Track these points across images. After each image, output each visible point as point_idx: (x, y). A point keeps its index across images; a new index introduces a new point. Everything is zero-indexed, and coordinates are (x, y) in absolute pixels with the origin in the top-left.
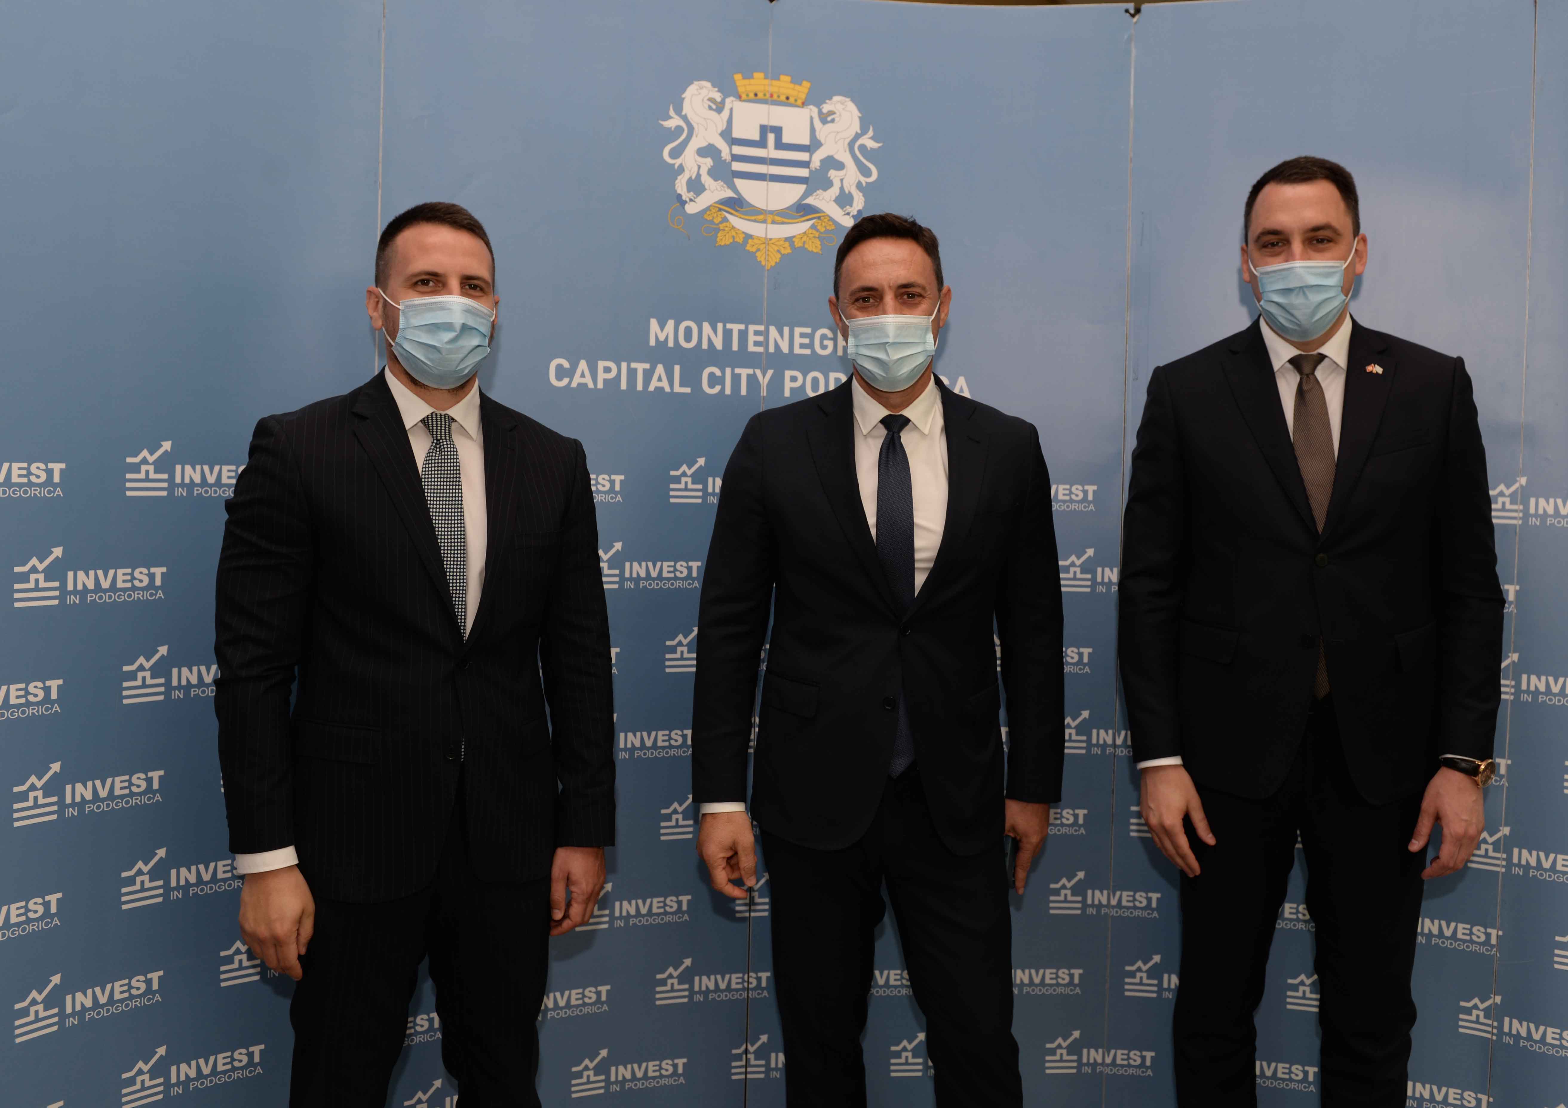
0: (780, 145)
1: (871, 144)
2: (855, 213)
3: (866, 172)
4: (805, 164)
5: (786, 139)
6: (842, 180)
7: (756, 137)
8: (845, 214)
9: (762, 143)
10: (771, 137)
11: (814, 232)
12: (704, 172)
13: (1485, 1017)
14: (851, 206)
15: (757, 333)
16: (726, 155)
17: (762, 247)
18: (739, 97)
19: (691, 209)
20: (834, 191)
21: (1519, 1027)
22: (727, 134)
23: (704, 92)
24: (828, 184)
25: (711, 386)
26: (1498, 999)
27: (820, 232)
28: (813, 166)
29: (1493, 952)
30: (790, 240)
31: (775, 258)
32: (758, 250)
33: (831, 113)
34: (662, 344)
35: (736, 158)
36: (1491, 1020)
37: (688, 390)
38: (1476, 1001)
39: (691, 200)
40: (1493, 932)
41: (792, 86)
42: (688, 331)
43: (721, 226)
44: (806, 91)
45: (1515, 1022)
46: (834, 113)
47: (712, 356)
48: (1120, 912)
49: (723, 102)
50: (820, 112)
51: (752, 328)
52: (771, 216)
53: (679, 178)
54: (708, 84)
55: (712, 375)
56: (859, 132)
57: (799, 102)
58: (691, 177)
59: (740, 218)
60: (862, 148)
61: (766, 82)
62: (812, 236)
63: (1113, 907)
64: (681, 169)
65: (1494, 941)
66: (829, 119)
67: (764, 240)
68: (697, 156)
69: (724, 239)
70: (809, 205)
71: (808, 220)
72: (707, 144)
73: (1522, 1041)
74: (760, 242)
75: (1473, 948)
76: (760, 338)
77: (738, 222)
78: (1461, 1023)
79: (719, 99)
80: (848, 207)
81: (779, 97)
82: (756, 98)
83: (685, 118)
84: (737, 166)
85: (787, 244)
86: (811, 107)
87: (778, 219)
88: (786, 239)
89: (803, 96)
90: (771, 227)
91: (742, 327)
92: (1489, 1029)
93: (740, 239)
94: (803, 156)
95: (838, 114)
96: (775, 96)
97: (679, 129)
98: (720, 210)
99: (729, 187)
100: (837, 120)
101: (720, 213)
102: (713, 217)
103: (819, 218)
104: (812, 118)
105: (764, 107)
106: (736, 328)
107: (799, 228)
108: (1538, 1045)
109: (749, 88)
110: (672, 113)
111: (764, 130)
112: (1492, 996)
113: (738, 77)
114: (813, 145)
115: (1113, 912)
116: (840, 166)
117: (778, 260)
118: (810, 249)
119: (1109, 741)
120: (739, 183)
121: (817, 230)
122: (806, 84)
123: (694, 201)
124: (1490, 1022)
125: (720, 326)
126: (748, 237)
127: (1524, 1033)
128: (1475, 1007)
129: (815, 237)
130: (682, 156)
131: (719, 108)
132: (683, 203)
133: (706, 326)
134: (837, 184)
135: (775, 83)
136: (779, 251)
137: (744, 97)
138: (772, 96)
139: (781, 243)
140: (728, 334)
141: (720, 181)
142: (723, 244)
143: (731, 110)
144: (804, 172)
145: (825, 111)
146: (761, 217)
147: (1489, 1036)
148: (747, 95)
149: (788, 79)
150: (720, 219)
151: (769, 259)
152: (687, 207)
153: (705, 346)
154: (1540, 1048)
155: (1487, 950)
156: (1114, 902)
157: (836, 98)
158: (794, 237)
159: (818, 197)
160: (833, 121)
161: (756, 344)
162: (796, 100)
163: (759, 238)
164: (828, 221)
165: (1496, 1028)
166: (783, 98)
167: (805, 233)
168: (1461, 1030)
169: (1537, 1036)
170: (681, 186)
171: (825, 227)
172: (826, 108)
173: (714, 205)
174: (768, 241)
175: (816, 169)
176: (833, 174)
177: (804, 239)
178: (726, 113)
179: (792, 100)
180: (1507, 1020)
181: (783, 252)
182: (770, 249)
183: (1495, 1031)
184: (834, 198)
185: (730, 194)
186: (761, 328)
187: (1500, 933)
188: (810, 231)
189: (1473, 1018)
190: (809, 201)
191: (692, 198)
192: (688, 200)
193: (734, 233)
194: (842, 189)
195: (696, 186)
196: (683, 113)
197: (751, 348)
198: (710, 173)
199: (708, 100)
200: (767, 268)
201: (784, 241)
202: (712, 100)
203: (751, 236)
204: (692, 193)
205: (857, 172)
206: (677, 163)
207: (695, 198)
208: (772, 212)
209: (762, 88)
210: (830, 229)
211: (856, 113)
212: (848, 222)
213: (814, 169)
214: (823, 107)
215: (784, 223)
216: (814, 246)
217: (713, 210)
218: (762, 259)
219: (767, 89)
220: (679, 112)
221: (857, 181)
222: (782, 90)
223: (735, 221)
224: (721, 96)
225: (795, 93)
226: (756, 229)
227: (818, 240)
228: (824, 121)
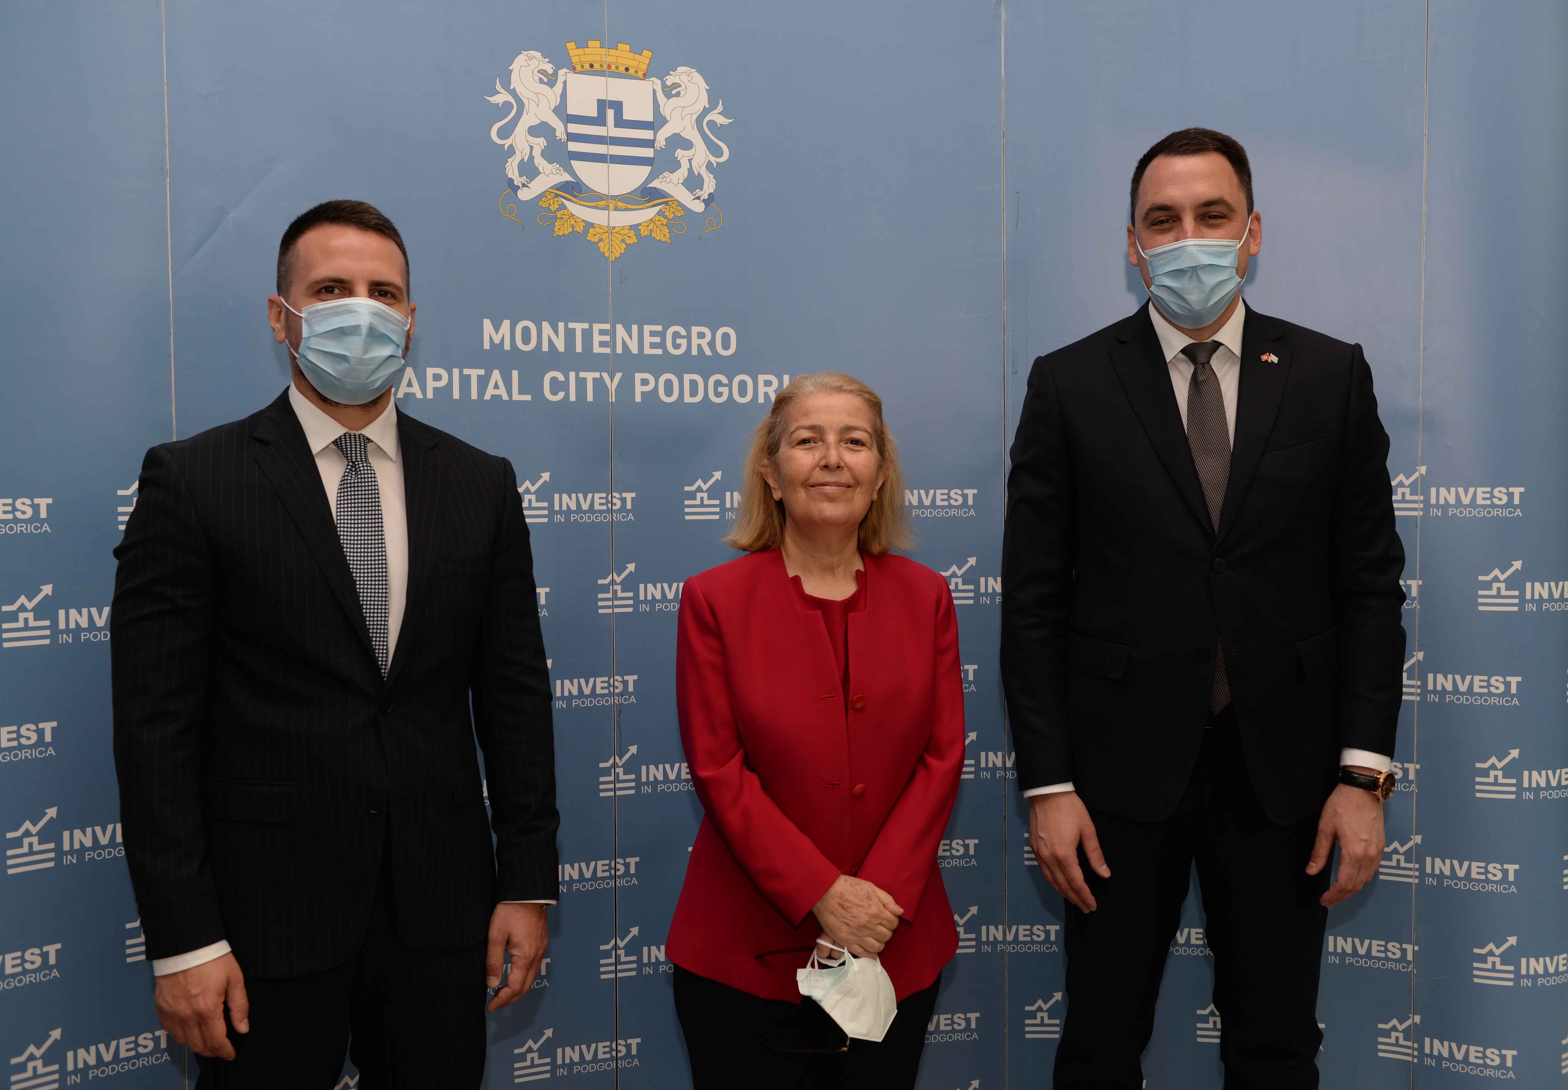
0: (620, 122)
1: (721, 120)
2: (706, 197)
3: (716, 151)
4: (649, 144)
5: (626, 117)
6: (690, 161)
7: (594, 113)
8: (694, 199)
9: (600, 121)
10: (610, 113)
11: (662, 219)
12: (537, 153)
13: (1405, 1039)
14: (702, 189)
15: (602, 332)
16: (560, 133)
17: (604, 236)
18: (574, 68)
19: (524, 195)
20: (682, 173)
21: (1441, 1048)
22: (560, 110)
23: (534, 63)
24: (675, 166)
25: (554, 392)
26: (1417, 1019)
27: (669, 219)
28: (658, 145)
29: (1409, 969)
30: (635, 228)
31: (619, 249)
32: (601, 240)
33: (676, 85)
34: (497, 348)
35: (572, 137)
36: (1411, 1041)
37: (528, 398)
38: (1394, 1022)
39: (524, 185)
40: (1409, 948)
41: (631, 55)
42: (526, 331)
43: (559, 214)
44: (647, 61)
45: (1436, 1042)
46: (680, 86)
47: (553, 359)
48: (1017, 948)
49: (555, 74)
50: (664, 85)
51: (597, 327)
52: (614, 202)
53: (510, 160)
54: (538, 55)
55: (554, 380)
56: (707, 106)
57: (640, 74)
58: (523, 160)
59: (579, 204)
60: (712, 124)
61: (603, 51)
62: (660, 223)
63: (1010, 943)
64: (512, 151)
65: (1410, 957)
66: (674, 92)
67: (606, 229)
68: (528, 136)
69: (562, 229)
70: (655, 189)
71: (654, 206)
72: (538, 122)
73: (1444, 1062)
74: (603, 231)
75: (1389, 965)
76: (607, 338)
77: (578, 210)
78: (1380, 1047)
79: (551, 72)
80: (698, 190)
81: (617, 68)
82: (591, 70)
83: (513, 93)
84: (573, 146)
85: (632, 233)
86: (654, 79)
87: (620, 204)
88: (631, 227)
89: (645, 67)
90: (614, 214)
91: (586, 326)
92: (1410, 1051)
93: (580, 228)
94: (647, 134)
95: (683, 87)
96: (613, 67)
97: (507, 106)
98: (557, 195)
99: (565, 170)
100: (682, 93)
101: (556, 199)
102: (550, 204)
103: (666, 203)
104: (654, 91)
105: (602, 80)
106: (579, 327)
107: (645, 215)
108: (1460, 1065)
109: (583, 59)
110: (498, 87)
111: (602, 105)
112: (1411, 1016)
113: (571, 46)
114: (657, 122)
115: (1010, 949)
116: (688, 145)
117: (623, 251)
118: (658, 238)
119: (999, 764)
120: (576, 164)
121: (665, 217)
122: (647, 54)
123: (528, 187)
124: (1410, 1044)
125: (561, 325)
126: (589, 225)
127: (1446, 1054)
128: (1394, 1028)
129: (662, 224)
130: (513, 136)
131: (551, 83)
132: (515, 189)
133: (546, 325)
134: (685, 165)
135: (612, 52)
136: (623, 241)
137: (578, 68)
138: (609, 67)
139: (626, 231)
140: (570, 335)
141: (555, 164)
142: (561, 234)
143: (565, 83)
144: (648, 153)
145: (669, 83)
146: (602, 203)
147: (1409, 1059)
148: (582, 66)
149: (627, 47)
150: (557, 206)
151: (613, 250)
152: (519, 192)
153: (545, 348)
154: (1463, 1069)
155: (1404, 967)
156: (1010, 938)
157: (681, 69)
158: (640, 224)
159: (665, 179)
160: (678, 94)
161: (602, 344)
162: (636, 72)
163: (600, 227)
164: (677, 206)
165: (1416, 1049)
166: (622, 69)
167: (651, 220)
168: (1381, 1054)
169: (1459, 1056)
170: (512, 170)
171: (674, 213)
172: (670, 80)
173: (549, 190)
174: (611, 230)
175: (660, 148)
176: (680, 153)
177: (651, 227)
178: (559, 87)
179: (632, 71)
180: (1427, 1040)
181: (628, 241)
182: (614, 238)
183: (1416, 1053)
184: (682, 181)
185: (566, 177)
186: (607, 326)
187: (1416, 948)
188: (658, 218)
189: (1393, 1041)
190: (655, 184)
191: (525, 182)
192: (520, 185)
193: (573, 222)
194: (690, 170)
195: (529, 170)
196: (511, 88)
197: (597, 349)
198: (543, 154)
199: (538, 72)
200: (611, 260)
201: (629, 229)
202: (543, 72)
203: (593, 224)
204: (524, 177)
205: (707, 151)
206: (507, 143)
207: (528, 183)
208: (614, 198)
209: (598, 58)
210: (679, 215)
211: (703, 86)
212: (698, 207)
213: (659, 149)
214: (666, 79)
215: (627, 209)
216: (662, 235)
217: (549, 196)
218: (605, 250)
219: (603, 59)
220: (506, 85)
221: (707, 161)
222: (620, 61)
223: (575, 208)
224: (552, 68)
225: (635, 64)
226: (597, 217)
227: (666, 228)
228: (668, 95)
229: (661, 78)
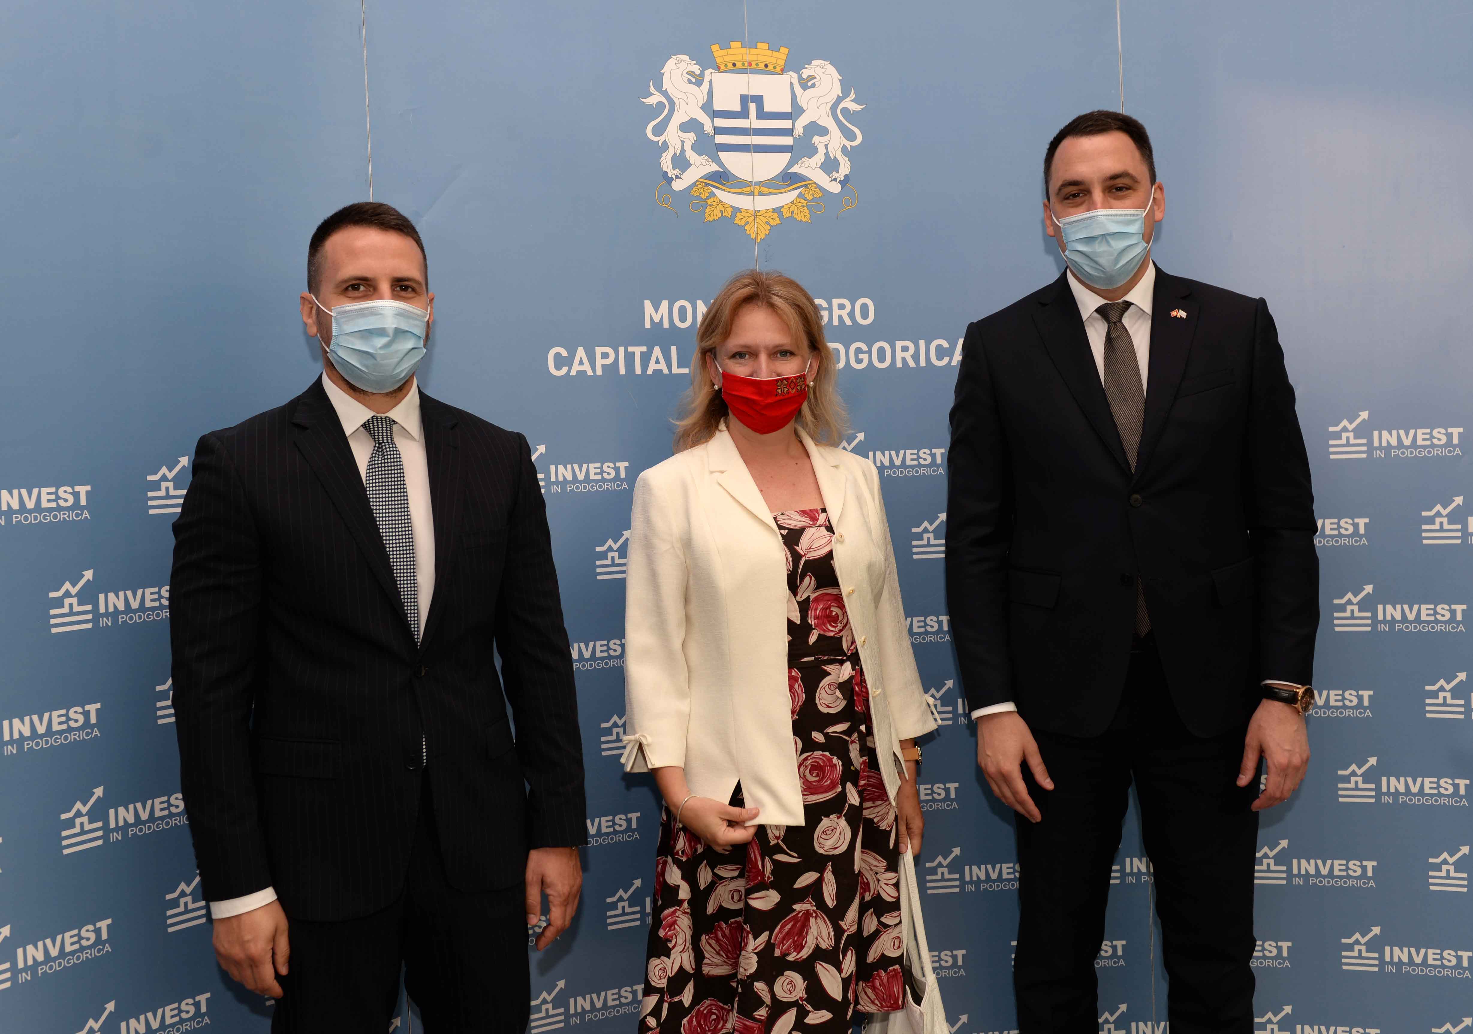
0: (761, 114)
1: (854, 107)
2: (842, 179)
3: (849, 135)
4: (788, 132)
5: (767, 109)
6: (826, 146)
7: (737, 108)
8: (832, 181)
9: (743, 114)
10: (752, 107)
11: (802, 200)
12: (688, 147)
14: (838, 172)
16: (708, 128)
17: (750, 219)
18: (719, 68)
19: (678, 186)
20: (819, 158)
22: (708, 107)
23: (683, 66)
24: (812, 151)
27: (808, 201)
28: (797, 134)
30: (778, 210)
31: (764, 231)
32: (747, 223)
33: (811, 78)
34: (657, 326)
35: (719, 131)
39: (677, 177)
41: (770, 53)
42: (682, 310)
43: (709, 202)
44: (784, 57)
46: (815, 78)
49: (702, 74)
50: (800, 78)
52: (758, 187)
53: (664, 155)
54: (686, 58)
56: (841, 95)
57: (778, 69)
58: (675, 154)
59: (727, 191)
60: (845, 111)
61: (744, 51)
62: (800, 204)
64: (665, 146)
66: (809, 84)
67: (751, 212)
68: (681, 134)
69: (711, 214)
70: (795, 174)
71: (795, 189)
72: (689, 118)
74: (748, 215)
77: (726, 197)
79: (698, 72)
80: (834, 173)
81: (757, 65)
82: (734, 68)
83: (665, 94)
84: (720, 139)
85: (776, 215)
86: (791, 73)
87: (764, 189)
88: (775, 210)
89: (782, 63)
90: (758, 198)
93: (728, 213)
94: (786, 124)
95: (818, 78)
96: (754, 65)
97: (661, 105)
98: (707, 184)
99: (713, 161)
100: (817, 84)
101: (706, 188)
102: (701, 193)
103: (806, 186)
104: (792, 84)
105: (744, 77)
107: (787, 198)
109: (727, 58)
110: (652, 89)
111: (745, 100)
113: (715, 48)
114: (795, 112)
116: (823, 131)
117: (767, 232)
118: (799, 219)
120: (722, 155)
121: (805, 199)
122: (784, 50)
123: (681, 178)
126: (736, 210)
129: (802, 206)
130: (666, 133)
131: (699, 83)
132: (669, 180)
133: (700, 304)
134: (822, 150)
135: (752, 51)
136: (767, 223)
137: (723, 67)
138: (750, 64)
139: (770, 214)
141: (704, 156)
142: (711, 219)
143: (711, 82)
144: (788, 141)
145: (804, 76)
146: (748, 189)
148: (726, 66)
149: (766, 46)
150: (707, 194)
151: (759, 232)
152: (673, 184)
157: (815, 62)
158: (782, 207)
159: (804, 164)
160: (813, 86)
162: (775, 68)
163: (747, 211)
164: (815, 188)
166: (762, 66)
167: (793, 202)
170: (666, 163)
171: (813, 195)
172: (805, 73)
173: (700, 180)
174: (756, 213)
175: (799, 136)
176: (817, 140)
177: (792, 209)
178: (705, 86)
179: (770, 67)
181: (772, 223)
182: (759, 221)
184: (819, 165)
185: (715, 168)
188: (798, 200)
190: (795, 169)
191: (678, 174)
192: (674, 177)
193: (721, 208)
194: (827, 154)
195: (681, 163)
196: (664, 89)
198: (694, 148)
199: (687, 73)
200: (757, 241)
201: (772, 212)
202: (689, 73)
203: (739, 209)
204: (677, 170)
205: (842, 136)
206: (661, 139)
207: (681, 175)
208: (758, 184)
209: (740, 57)
210: (818, 197)
211: (836, 76)
212: (835, 188)
213: (797, 136)
214: (802, 73)
215: (770, 194)
216: (803, 215)
217: (699, 186)
218: (752, 232)
219: (745, 58)
220: (659, 87)
221: (842, 145)
222: (760, 58)
223: (722, 195)
224: (699, 69)
225: (773, 60)
226: (743, 202)
227: (806, 209)
228: (804, 87)
229: (798, 71)
